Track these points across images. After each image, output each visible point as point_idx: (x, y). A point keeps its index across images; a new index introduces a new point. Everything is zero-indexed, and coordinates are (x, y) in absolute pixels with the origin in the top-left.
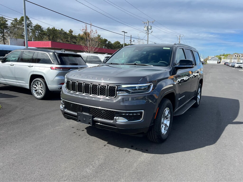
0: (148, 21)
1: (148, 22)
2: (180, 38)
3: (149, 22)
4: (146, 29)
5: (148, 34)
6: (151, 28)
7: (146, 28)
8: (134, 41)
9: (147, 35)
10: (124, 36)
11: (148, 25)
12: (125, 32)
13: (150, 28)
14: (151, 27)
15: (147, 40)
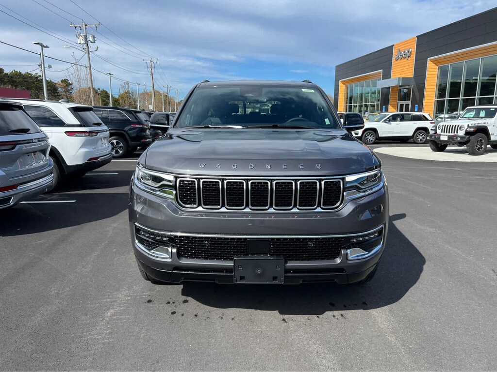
0: (84, 23)
1: (84, 26)
2: (153, 65)
3: (86, 25)
4: (83, 42)
5: (89, 54)
6: (95, 41)
7: (81, 38)
8: (50, 67)
9: (87, 54)
10: (43, 56)
11: (85, 32)
12: (43, 46)
13: (90, 38)
14: (94, 37)
15: (88, 65)
